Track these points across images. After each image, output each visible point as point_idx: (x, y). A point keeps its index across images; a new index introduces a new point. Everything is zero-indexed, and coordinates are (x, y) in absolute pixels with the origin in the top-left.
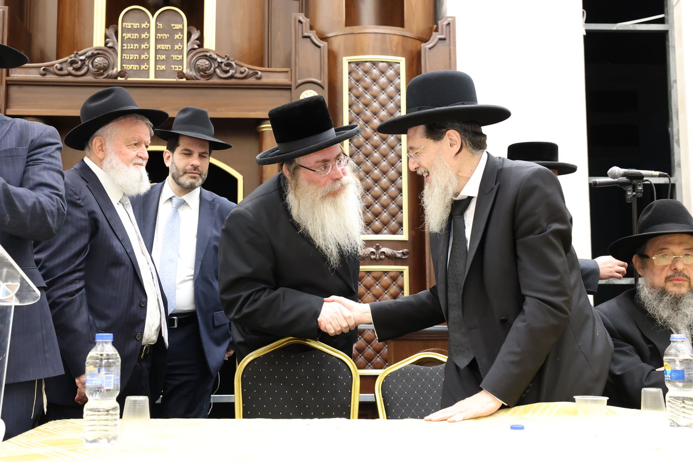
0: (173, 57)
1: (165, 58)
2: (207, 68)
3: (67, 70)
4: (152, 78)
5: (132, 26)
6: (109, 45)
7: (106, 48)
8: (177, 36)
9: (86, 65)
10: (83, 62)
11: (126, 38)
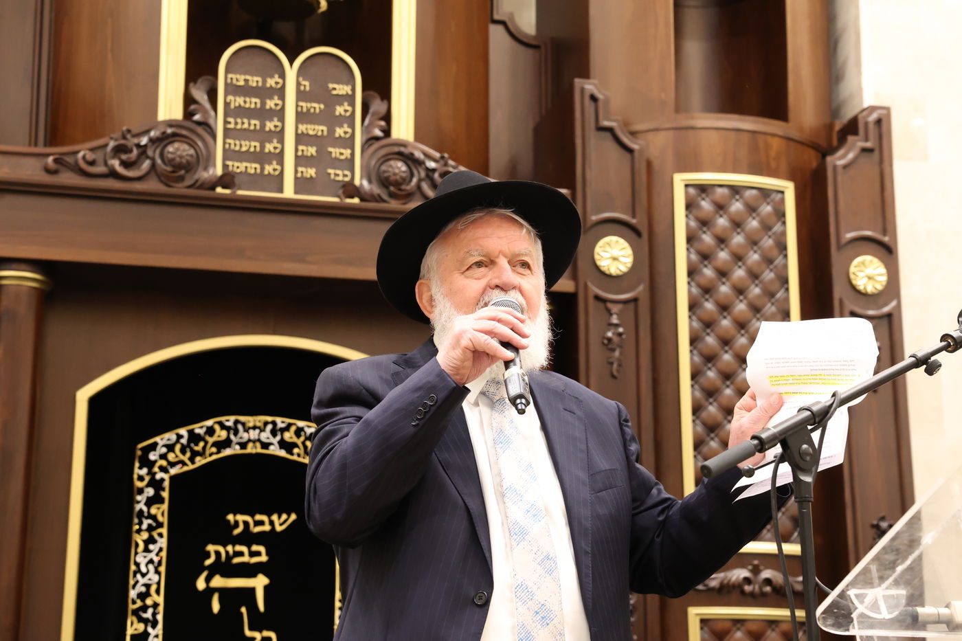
0: (331, 152)
1: (314, 154)
2: (404, 179)
3: (106, 164)
4: (289, 192)
5: (246, 81)
6: (197, 117)
7: (188, 124)
8: (339, 110)
9: (148, 157)
10: (141, 150)
11: (232, 106)
